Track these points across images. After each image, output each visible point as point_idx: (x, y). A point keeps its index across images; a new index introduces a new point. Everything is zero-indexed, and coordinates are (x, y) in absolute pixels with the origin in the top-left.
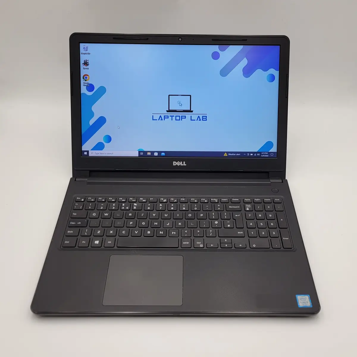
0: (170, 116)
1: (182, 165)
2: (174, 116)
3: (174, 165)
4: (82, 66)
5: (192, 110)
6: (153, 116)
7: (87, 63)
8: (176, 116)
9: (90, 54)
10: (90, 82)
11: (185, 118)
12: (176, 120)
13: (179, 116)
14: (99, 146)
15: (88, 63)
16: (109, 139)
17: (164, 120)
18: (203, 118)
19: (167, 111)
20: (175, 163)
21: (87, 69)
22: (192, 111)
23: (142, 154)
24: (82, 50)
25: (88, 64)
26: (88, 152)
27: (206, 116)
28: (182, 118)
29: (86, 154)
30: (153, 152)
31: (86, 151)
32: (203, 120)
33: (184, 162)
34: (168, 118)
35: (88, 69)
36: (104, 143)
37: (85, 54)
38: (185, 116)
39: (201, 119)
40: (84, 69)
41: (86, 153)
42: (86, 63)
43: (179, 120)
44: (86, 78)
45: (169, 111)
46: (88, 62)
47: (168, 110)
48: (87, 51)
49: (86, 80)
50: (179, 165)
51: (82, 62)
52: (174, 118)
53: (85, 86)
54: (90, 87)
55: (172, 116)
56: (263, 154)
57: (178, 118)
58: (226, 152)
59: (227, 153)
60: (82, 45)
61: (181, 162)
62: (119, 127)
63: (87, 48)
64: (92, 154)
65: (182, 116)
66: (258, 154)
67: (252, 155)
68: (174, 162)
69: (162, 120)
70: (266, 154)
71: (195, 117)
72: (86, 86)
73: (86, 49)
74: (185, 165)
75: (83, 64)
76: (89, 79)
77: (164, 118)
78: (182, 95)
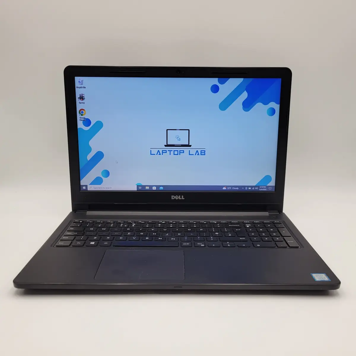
0: (168, 151)
1: (180, 199)
2: (172, 151)
3: (172, 198)
4: (78, 101)
5: (190, 145)
6: (151, 151)
7: (83, 97)
8: (174, 151)
9: (85, 88)
10: (86, 116)
11: (183, 152)
12: (174, 154)
13: (178, 151)
14: (98, 181)
15: (84, 97)
16: (107, 174)
17: (162, 154)
18: (201, 153)
19: (165, 146)
20: (174, 197)
21: (82, 103)
22: (190, 146)
23: (140, 188)
24: (77, 84)
25: (83, 98)
26: (86, 186)
27: (205, 151)
28: (180, 153)
29: (85, 188)
30: (151, 187)
31: (84, 186)
32: (201, 155)
33: (182, 196)
34: (166, 152)
35: (84, 103)
36: (102, 178)
37: (81, 87)
38: (183, 151)
39: (200, 153)
40: (80, 103)
41: (84, 188)
42: (82, 98)
43: (178, 154)
44: (82, 112)
45: (167, 145)
46: (83, 96)
47: (166, 144)
48: (82, 84)
49: (82, 115)
50: (177, 199)
51: (78, 96)
52: (172, 152)
53: (81, 120)
54: (87, 122)
55: (170, 151)
56: (261, 188)
57: (176, 153)
58: (225, 186)
59: (227, 187)
60: (77, 79)
61: (180, 196)
62: (117, 162)
63: (82, 81)
64: (91, 188)
65: (180, 151)
66: (257, 188)
67: (250, 188)
68: (172, 196)
69: (160, 154)
70: (264, 188)
71: (193, 152)
72: (82, 121)
73: (81, 83)
74: (183, 198)
75: (78, 98)
76: (85, 113)
77: (163, 153)
78: (180, 130)
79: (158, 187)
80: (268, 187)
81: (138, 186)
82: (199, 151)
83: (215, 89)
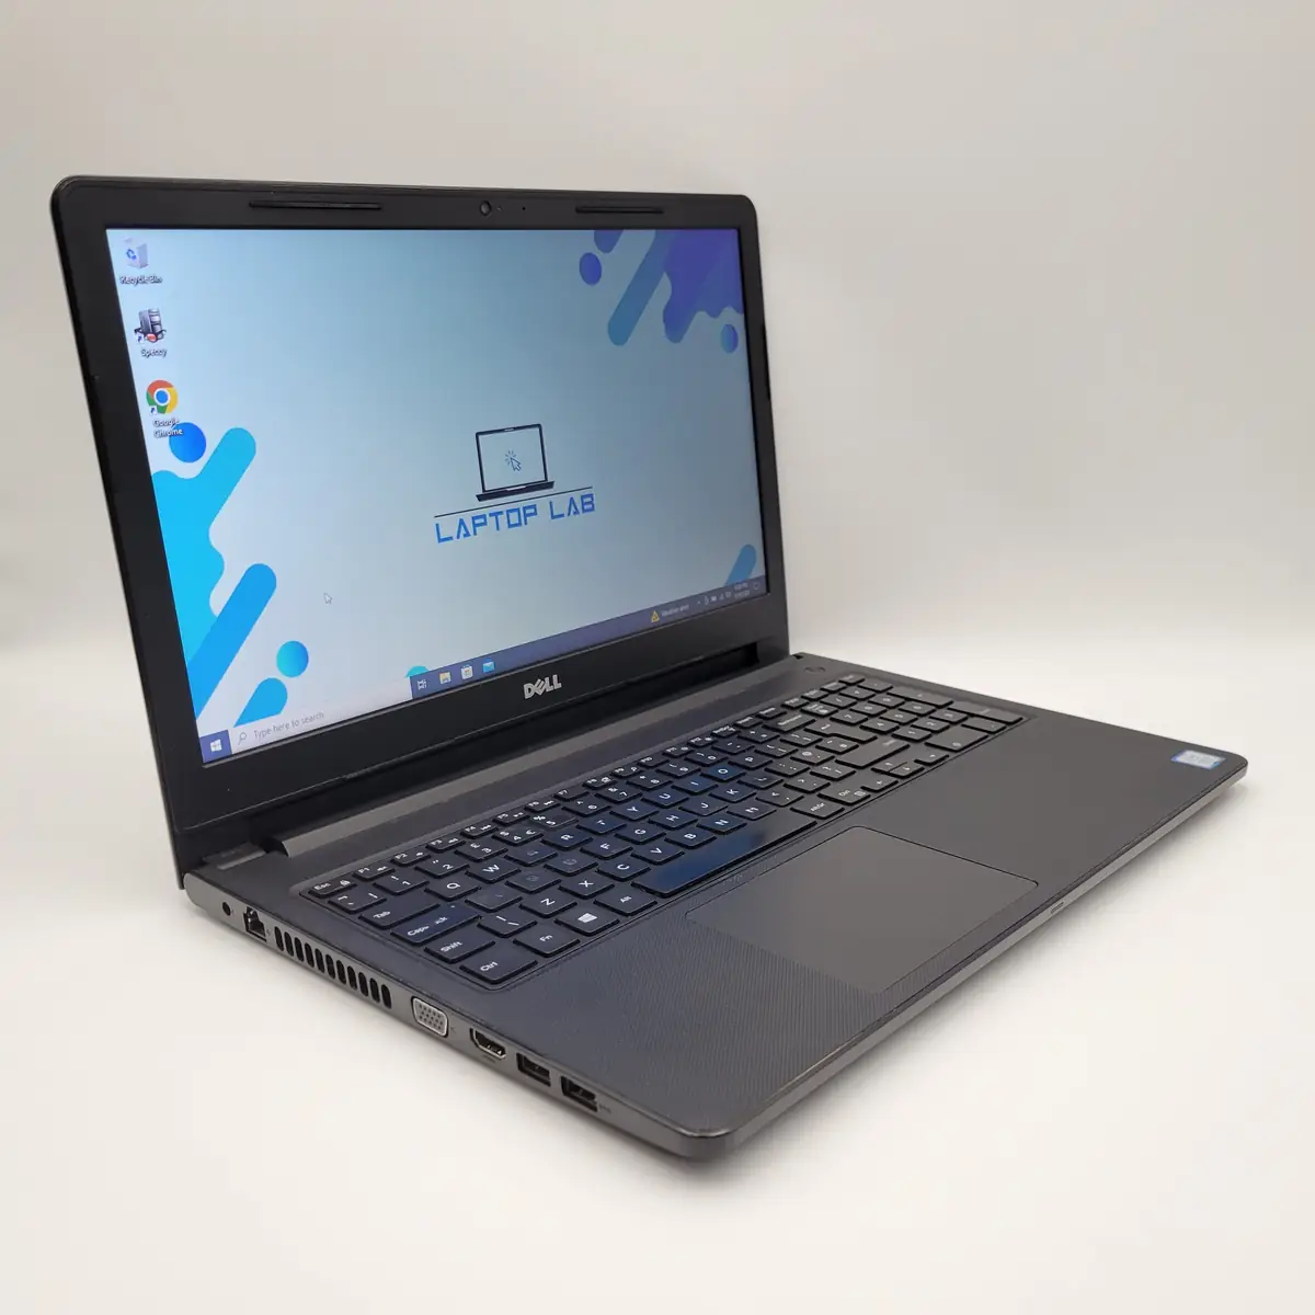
0: (491, 515)
1: (550, 689)
2: (501, 513)
3: (528, 695)
4: (135, 345)
5: (549, 480)
6: (437, 525)
7: (153, 324)
8: (508, 511)
9: (159, 281)
10: (182, 412)
11: (535, 513)
12: (510, 526)
13: (518, 510)
14: (268, 698)
15: (159, 324)
16: (297, 657)
17: (475, 533)
18: (583, 504)
19: (480, 498)
20: (532, 690)
21: (156, 353)
22: (550, 485)
23: (422, 685)
24: (121, 266)
25: (158, 328)
26: (224, 736)
27: (591, 496)
28: (526, 516)
29: (219, 748)
30: (455, 669)
31: (214, 737)
32: (584, 511)
33: (555, 677)
34: (485, 524)
35: (163, 353)
36: (284, 679)
37: (139, 281)
38: (534, 507)
39: (579, 507)
40: (147, 354)
41: (216, 746)
42: (150, 329)
43: (519, 524)
44: (162, 397)
45: (485, 496)
46: (156, 319)
47: (481, 493)
48: (144, 265)
49: (162, 410)
50: (540, 692)
51: (130, 322)
52: (503, 519)
53: (162, 436)
54: (189, 441)
55: (496, 514)
56: (738, 591)
57: (514, 518)
58: (656, 608)
59: (658, 609)
60: (120, 242)
61: (547, 679)
62: (328, 599)
63: (143, 249)
64: (247, 739)
65: (525, 508)
66: (728, 594)
67: (714, 599)
68: (526, 687)
69: (467, 535)
70: (743, 589)
71: (561, 505)
72: (168, 438)
73: (137, 256)
74: (558, 686)
75: (136, 331)
77: (475, 525)
78: (515, 429)
79: (476, 663)
80: (751, 582)
81: (414, 680)
82: (577, 497)
83: (591, 270)
